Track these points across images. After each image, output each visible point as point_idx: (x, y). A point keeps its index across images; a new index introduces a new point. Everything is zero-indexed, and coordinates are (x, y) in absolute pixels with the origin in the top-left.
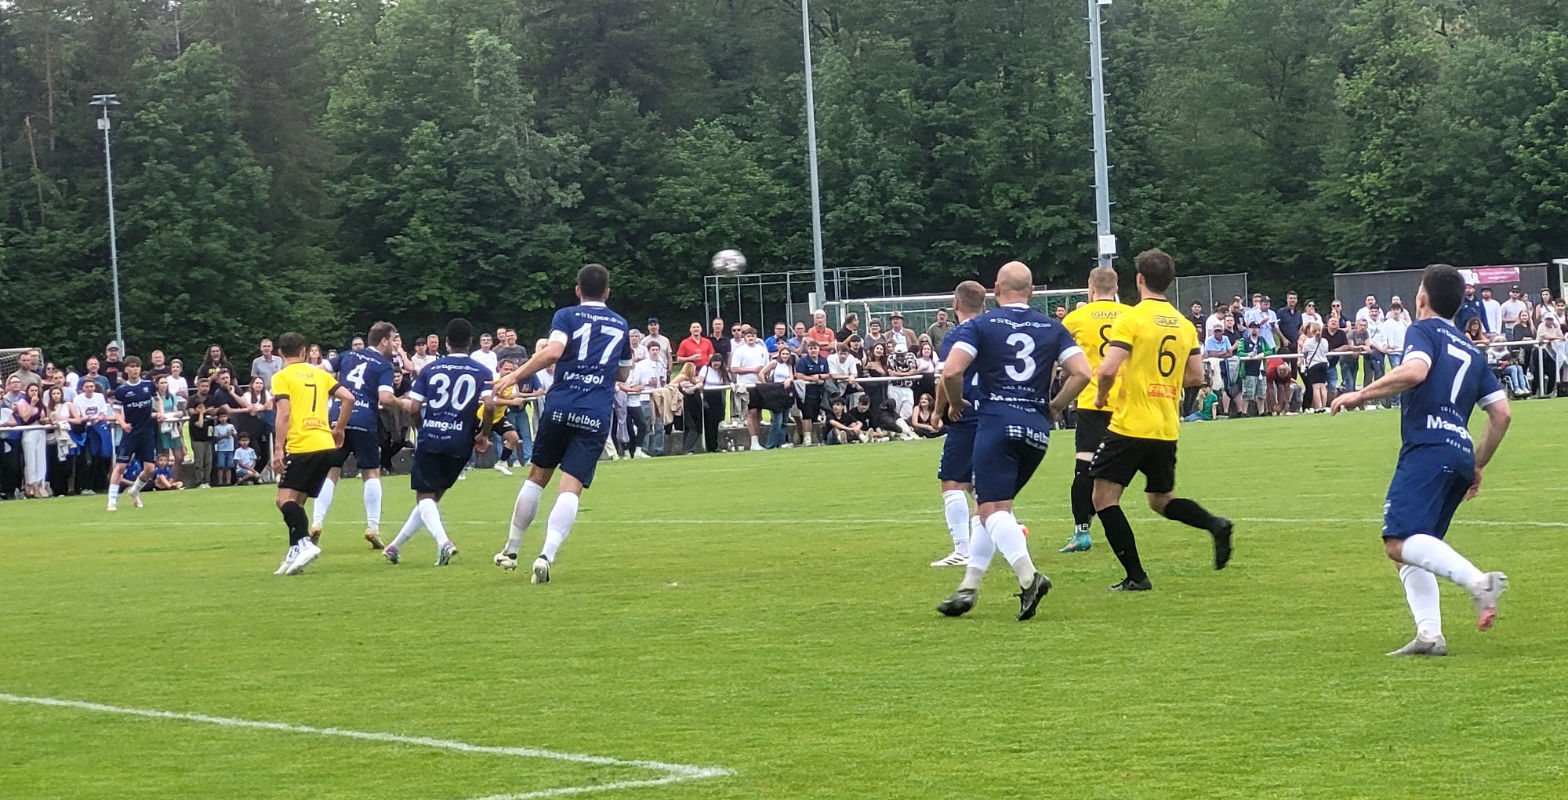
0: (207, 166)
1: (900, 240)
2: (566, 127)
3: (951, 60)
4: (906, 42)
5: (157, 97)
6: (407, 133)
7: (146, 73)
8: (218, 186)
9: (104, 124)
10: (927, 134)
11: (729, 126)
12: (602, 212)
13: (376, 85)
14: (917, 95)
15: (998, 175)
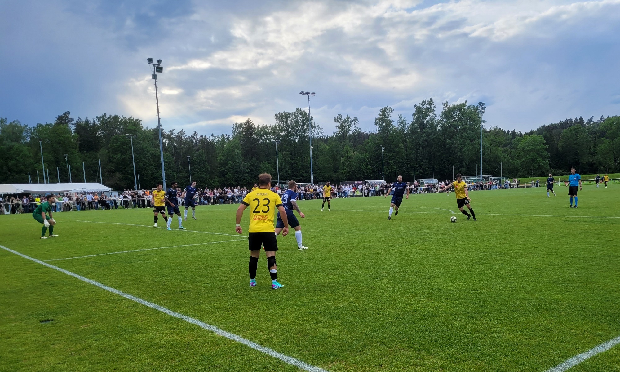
0: (202, 166)
1: (289, 177)
2: (248, 162)
3: (295, 155)
4: (289, 152)
5: (195, 157)
6: (227, 162)
7: (194, 154)
8: (204, 168)
9: (189, 160)
10: (292, 164)
11: (268, 162)
12: (252, 173)
13: (223, 156)
14: (291, 159)
15: (300, 169)
